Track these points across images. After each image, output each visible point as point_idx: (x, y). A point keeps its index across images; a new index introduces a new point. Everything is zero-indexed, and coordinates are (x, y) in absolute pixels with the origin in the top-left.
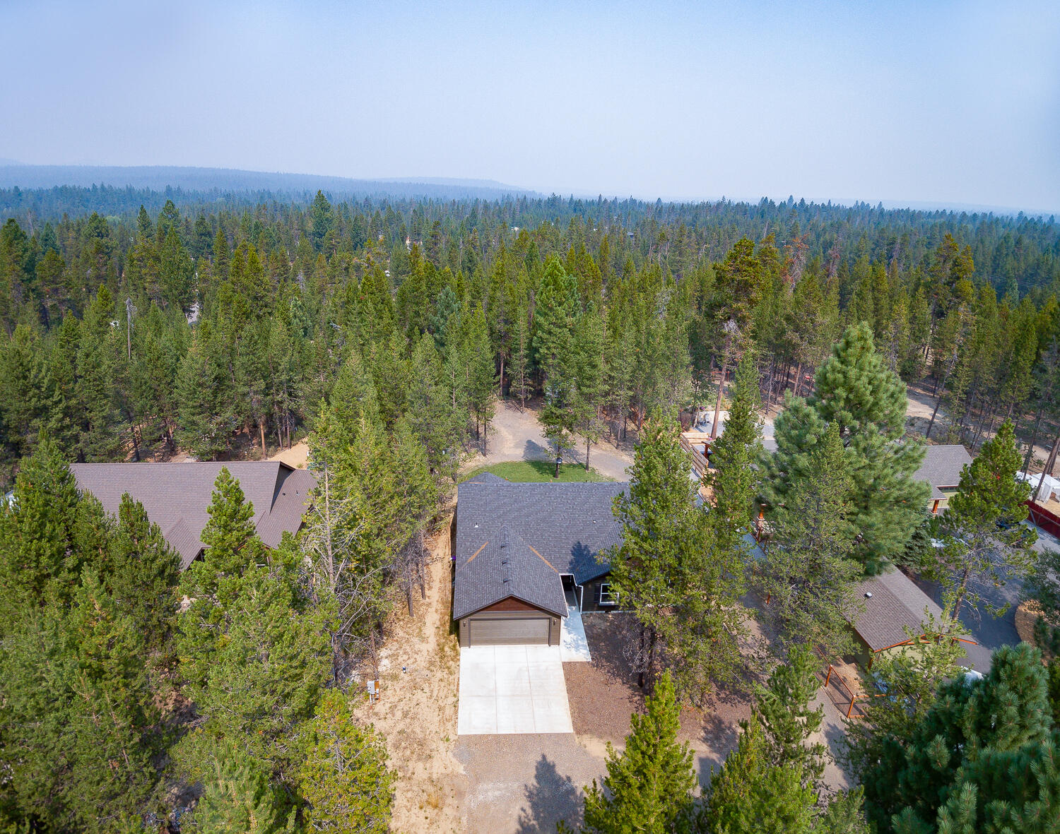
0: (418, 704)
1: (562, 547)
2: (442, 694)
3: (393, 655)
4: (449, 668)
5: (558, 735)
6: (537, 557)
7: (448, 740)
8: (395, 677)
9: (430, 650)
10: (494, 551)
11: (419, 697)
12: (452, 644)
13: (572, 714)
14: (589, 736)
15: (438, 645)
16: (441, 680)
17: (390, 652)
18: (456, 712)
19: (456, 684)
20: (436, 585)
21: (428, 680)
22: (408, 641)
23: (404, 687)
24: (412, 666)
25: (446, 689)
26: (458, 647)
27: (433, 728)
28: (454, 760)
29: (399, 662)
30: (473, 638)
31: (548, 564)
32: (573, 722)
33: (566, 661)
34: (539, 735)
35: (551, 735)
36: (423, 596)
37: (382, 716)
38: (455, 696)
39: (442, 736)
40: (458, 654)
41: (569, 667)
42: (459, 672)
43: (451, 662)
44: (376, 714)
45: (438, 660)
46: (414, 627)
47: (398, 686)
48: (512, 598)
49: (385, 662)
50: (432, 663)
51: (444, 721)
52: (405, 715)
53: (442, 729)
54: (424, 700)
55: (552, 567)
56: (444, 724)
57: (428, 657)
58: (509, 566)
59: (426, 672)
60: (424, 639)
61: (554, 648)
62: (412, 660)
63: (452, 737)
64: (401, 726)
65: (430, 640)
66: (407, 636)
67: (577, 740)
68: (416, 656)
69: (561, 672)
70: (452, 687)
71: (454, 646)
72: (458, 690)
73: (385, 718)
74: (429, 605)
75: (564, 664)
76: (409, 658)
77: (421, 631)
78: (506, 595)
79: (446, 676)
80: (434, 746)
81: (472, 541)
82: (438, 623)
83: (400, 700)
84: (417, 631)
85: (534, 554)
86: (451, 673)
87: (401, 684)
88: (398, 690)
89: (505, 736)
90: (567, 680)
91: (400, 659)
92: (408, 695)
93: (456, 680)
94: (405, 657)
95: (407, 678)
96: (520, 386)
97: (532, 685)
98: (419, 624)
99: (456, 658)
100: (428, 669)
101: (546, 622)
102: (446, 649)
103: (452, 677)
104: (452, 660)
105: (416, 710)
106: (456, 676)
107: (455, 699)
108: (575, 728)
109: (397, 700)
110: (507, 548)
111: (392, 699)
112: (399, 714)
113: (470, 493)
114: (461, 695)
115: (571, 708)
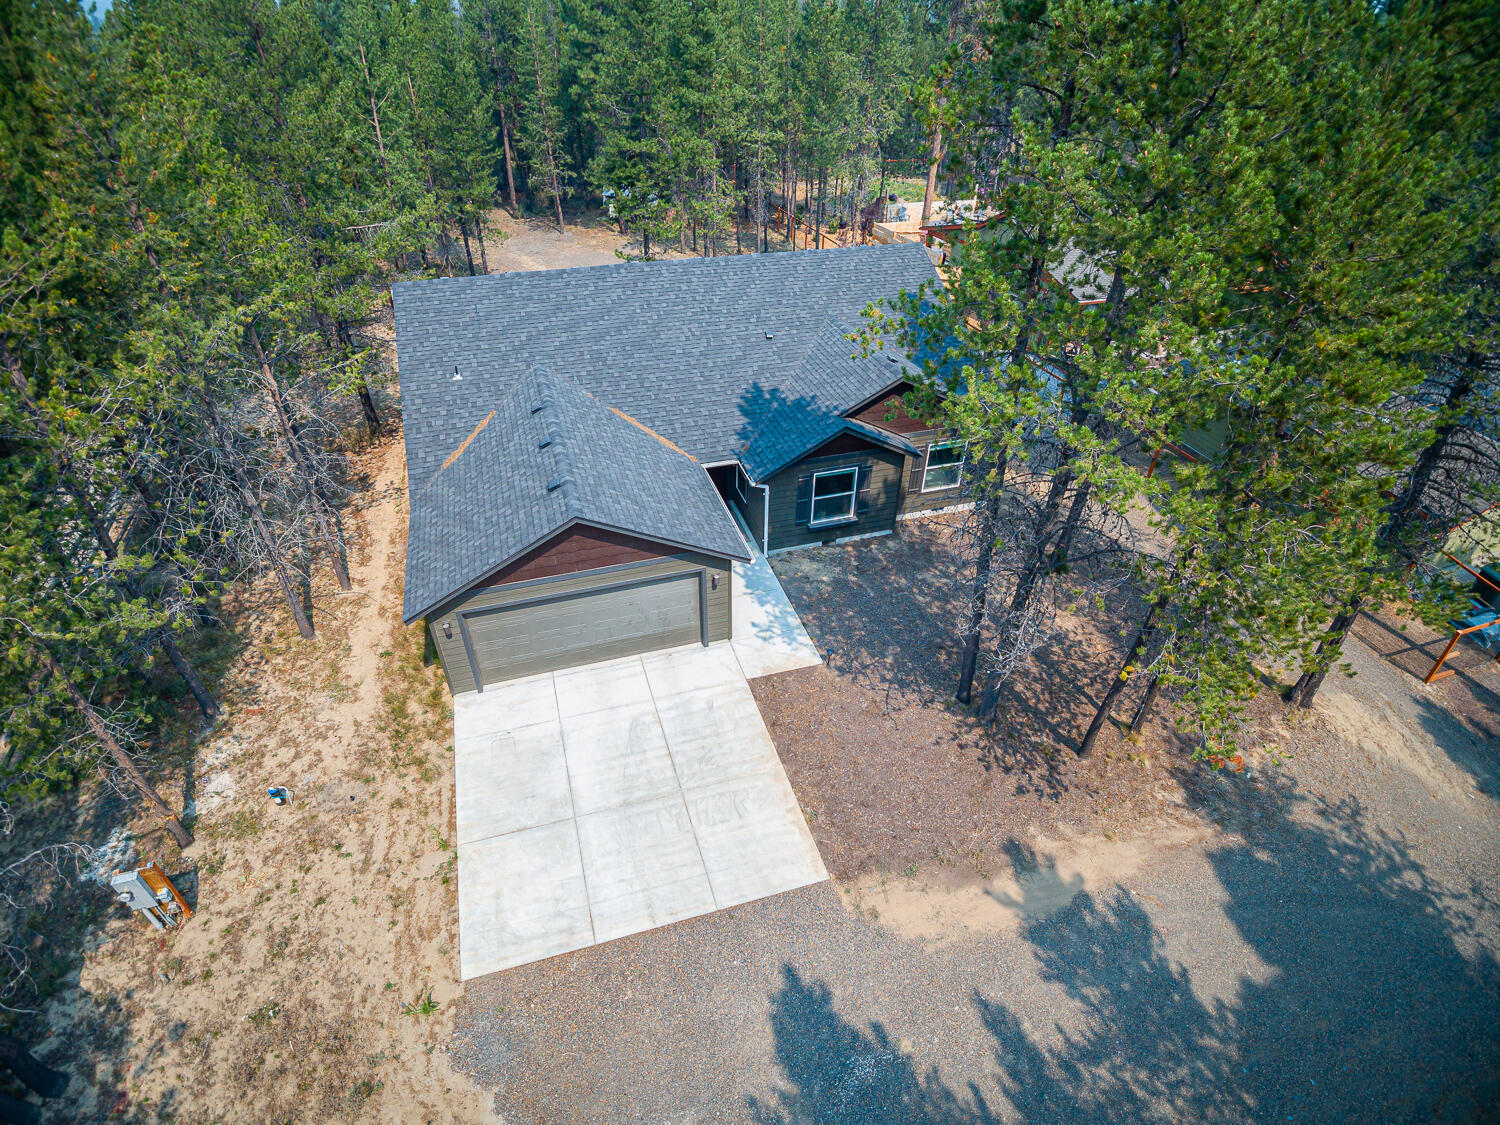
0: (321, 901)
1: (698, 403)
2: (401, 850)
3: (247, 755)
4: (419, 762)
5: (785, 899)
6: (638, 431)
7: (430, 1006)
8: (247, 825)
9: (363, 718)
10: (514, 426)
11: (326, 872)
12: (426, 693)
13: (809, 821)
14: (876, 875)
15: (388, 701)
16: (398, 804)
17: (237, 750)
18: (451, 899)
19: (445, 806)
20: (381, 551)
21: (355, 812)
22: (295, 707)
23: (276, 851)
24: (309, 777)
25: (415, 830)
26: (446, 697)
27: (375, 975)
28: (458, 1081)
29: (263, 773)
30: (485, 664)
31: (670, 445)
32: (820, 844)
33: (758, 674)
34: (730, 913)
35: (764, 903)
36: (346, 580)
37: (196, 970)
38: (445, 845)
39: (408, 996)
40: (446, 716)
41: (770, 691)
42: (452, 768)
43: (428, 745)
44: (179, 964)
45: (387, 743)
46: (317, 665)
47: (254, 850)
48: (580, 529)
49: (223, 781)
50: (366, 757)
51: (408, 943)
52: (279, 945)
53: (407, 970)
54: (345, 879)
55: (681, 451)
56: (413, 948)
57: (357, 741)
58: (559, 449)
59: (350, 787)
60: (342, 692)
61: (718, 650)
62: (307, 759)
63: (444, 993)
64: (263, 991)
65: (362, 691)
66: (295, 693)
67: (845, 899)
68: (319, 745)
69: (753, 707)
70: (433, 818)
71: (436, 695)
72: (452, 826)
73: (207, 975)
74: (360, 601)
75: (753, 683)
76: (297, 756)
77: (336, 670)
78: (561, 521)
79: (412, 789)
80: (382, 1042)
81: (450, 415)
82: (387, 643)
83: (263, 897)
84: (327, 672)
85: (628, 426)
86: (427, 777)
87: (268, 841)
88: (256, 863)
89: (623, 945)
90: (773, 725)
91: (269, 763)
92: (291, 874)
93: (446, 795)
94: (286, 754)
95: (287, 817)
96: (548, 172)
97: (678, 759)
98: (332, 655)
99: (442, 728)
100: (357, 776)
101: (690, 586)
102: (413, 707)
103: (431, 789)
104: (431, 736)
105: (314, 921)
106: (445, 781)
107: (446, 857)
108: (830, 862)
109: (249, 901)
110: (549, 411)
111: (234, 902)
112: (255, 948)
113: (429, 300)
114: (463, 840)
115: (804, 802)
